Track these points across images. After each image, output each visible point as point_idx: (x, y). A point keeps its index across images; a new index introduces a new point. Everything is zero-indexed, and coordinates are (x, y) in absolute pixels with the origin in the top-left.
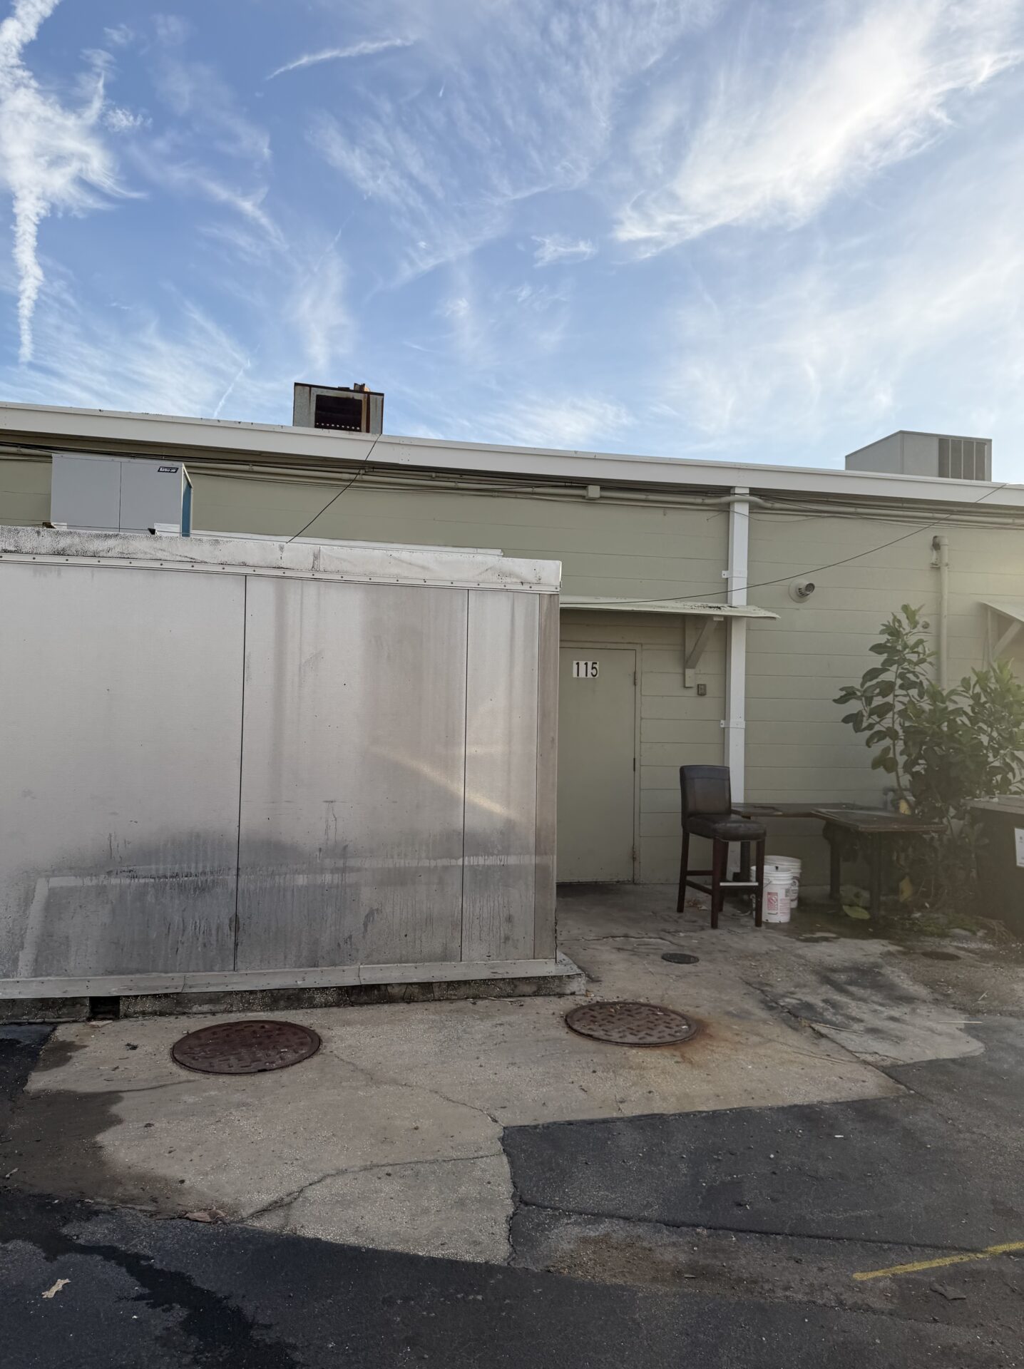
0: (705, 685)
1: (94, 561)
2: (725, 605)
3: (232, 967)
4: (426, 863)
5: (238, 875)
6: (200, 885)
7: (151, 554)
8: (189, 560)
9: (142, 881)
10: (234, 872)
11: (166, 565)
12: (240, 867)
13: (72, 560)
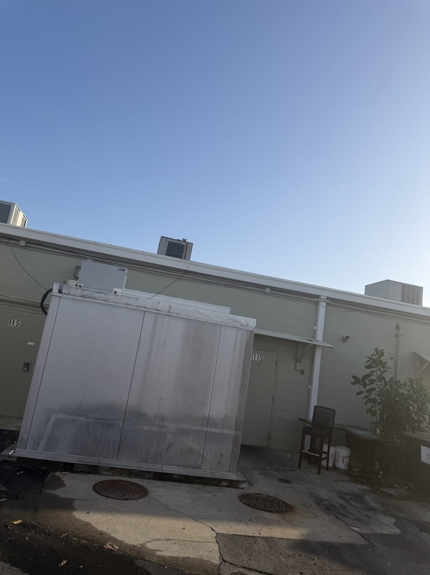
0: (303, 370)
1: (94, 301)
2: (314, 340)
3: (116, 459)
4: (193, 428)
5: (124, 422)
6: (109, 424)
7: (114, 300)
8: (127, 304)
9: (89, 420)
10: (123, 421)
11: (119, 305)
12: (125, 419)
13: (87, 299)
